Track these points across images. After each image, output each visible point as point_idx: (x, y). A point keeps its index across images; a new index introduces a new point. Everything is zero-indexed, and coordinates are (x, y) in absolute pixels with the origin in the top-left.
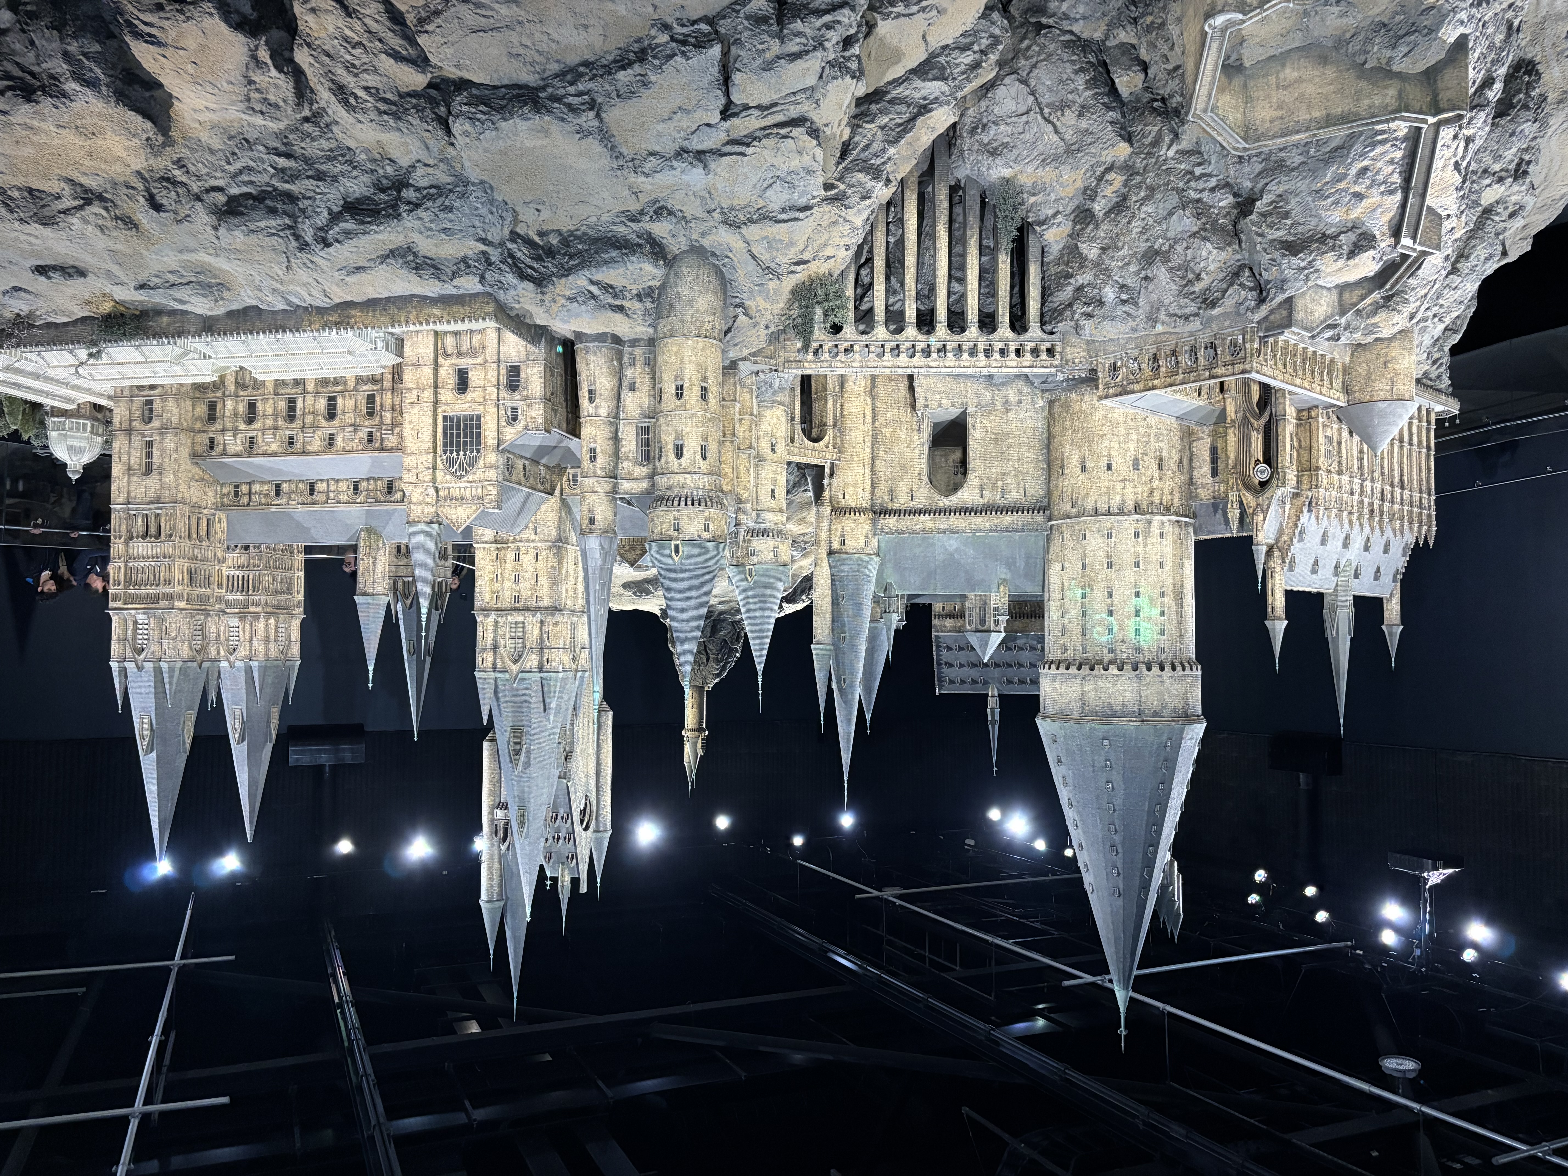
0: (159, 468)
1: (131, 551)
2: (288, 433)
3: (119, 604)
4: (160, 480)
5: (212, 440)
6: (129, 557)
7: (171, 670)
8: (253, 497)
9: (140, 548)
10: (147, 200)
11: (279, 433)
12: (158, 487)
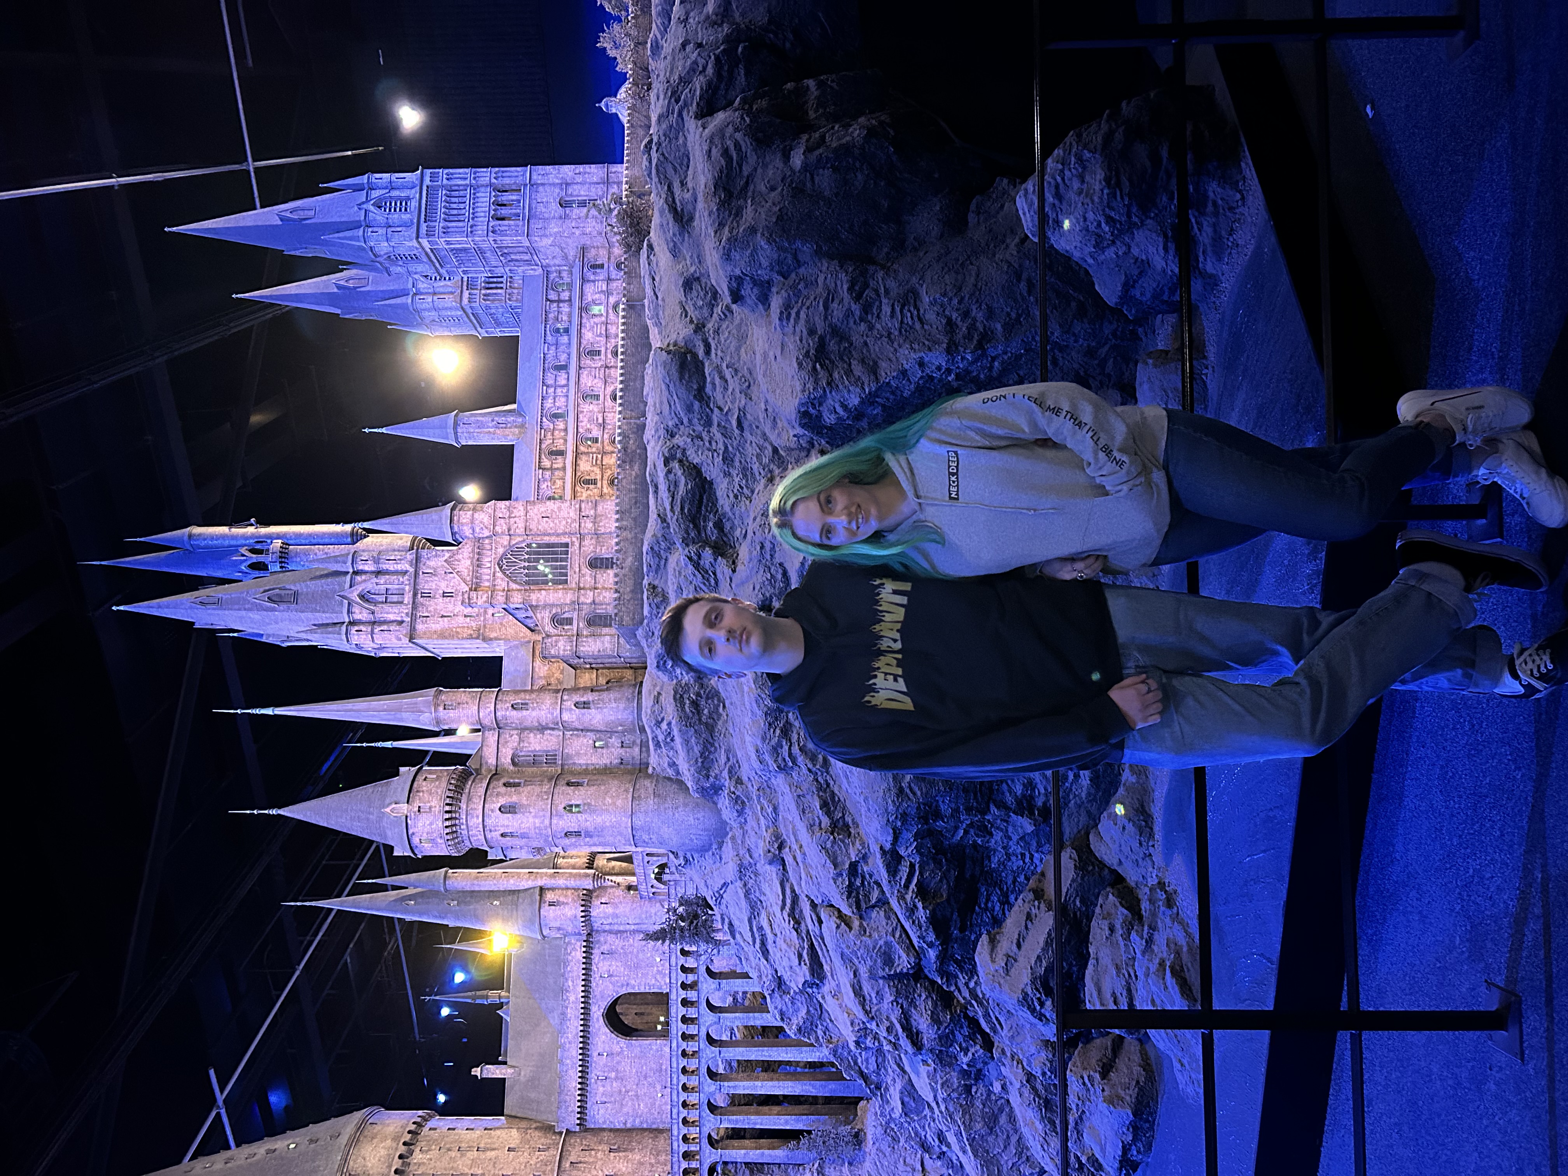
0: (566, 216)
1: (482, 189)
2: (603, 350)
3: (427, 181)
4: (554, 218)
5: (602, 266)
6: (476, 188)
7: (357, 239)
8: (555, 305)
9: (485, 199)
10: (692, 275)
11: (603, 339)
12: (546, 215)
